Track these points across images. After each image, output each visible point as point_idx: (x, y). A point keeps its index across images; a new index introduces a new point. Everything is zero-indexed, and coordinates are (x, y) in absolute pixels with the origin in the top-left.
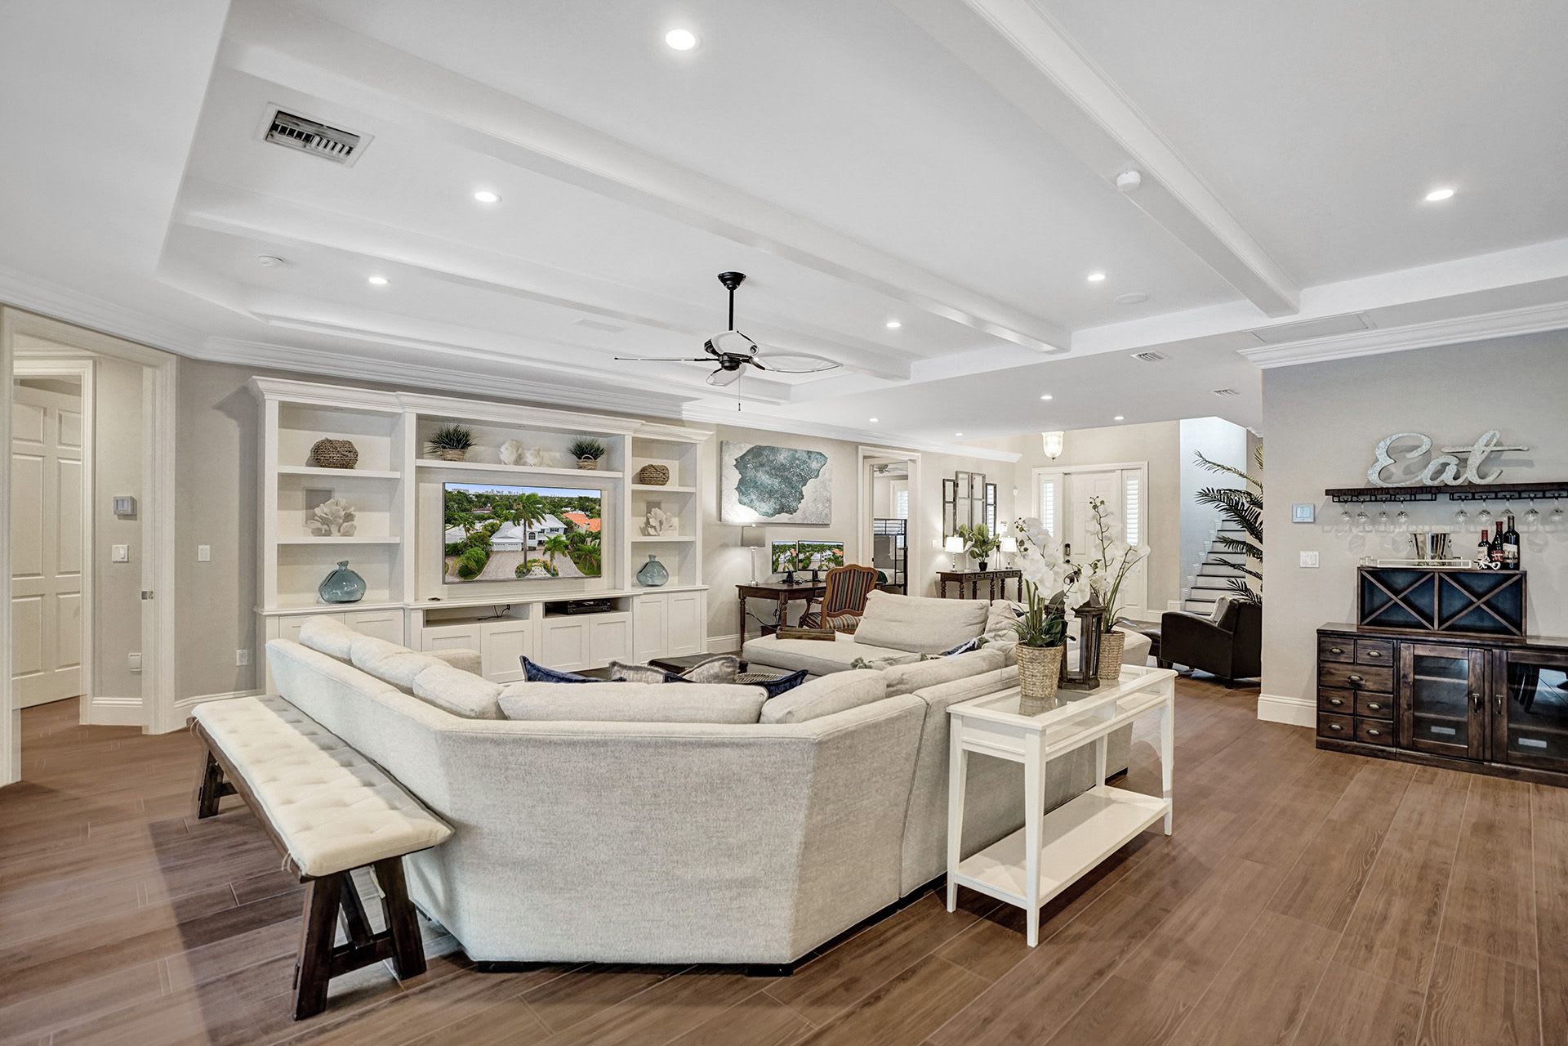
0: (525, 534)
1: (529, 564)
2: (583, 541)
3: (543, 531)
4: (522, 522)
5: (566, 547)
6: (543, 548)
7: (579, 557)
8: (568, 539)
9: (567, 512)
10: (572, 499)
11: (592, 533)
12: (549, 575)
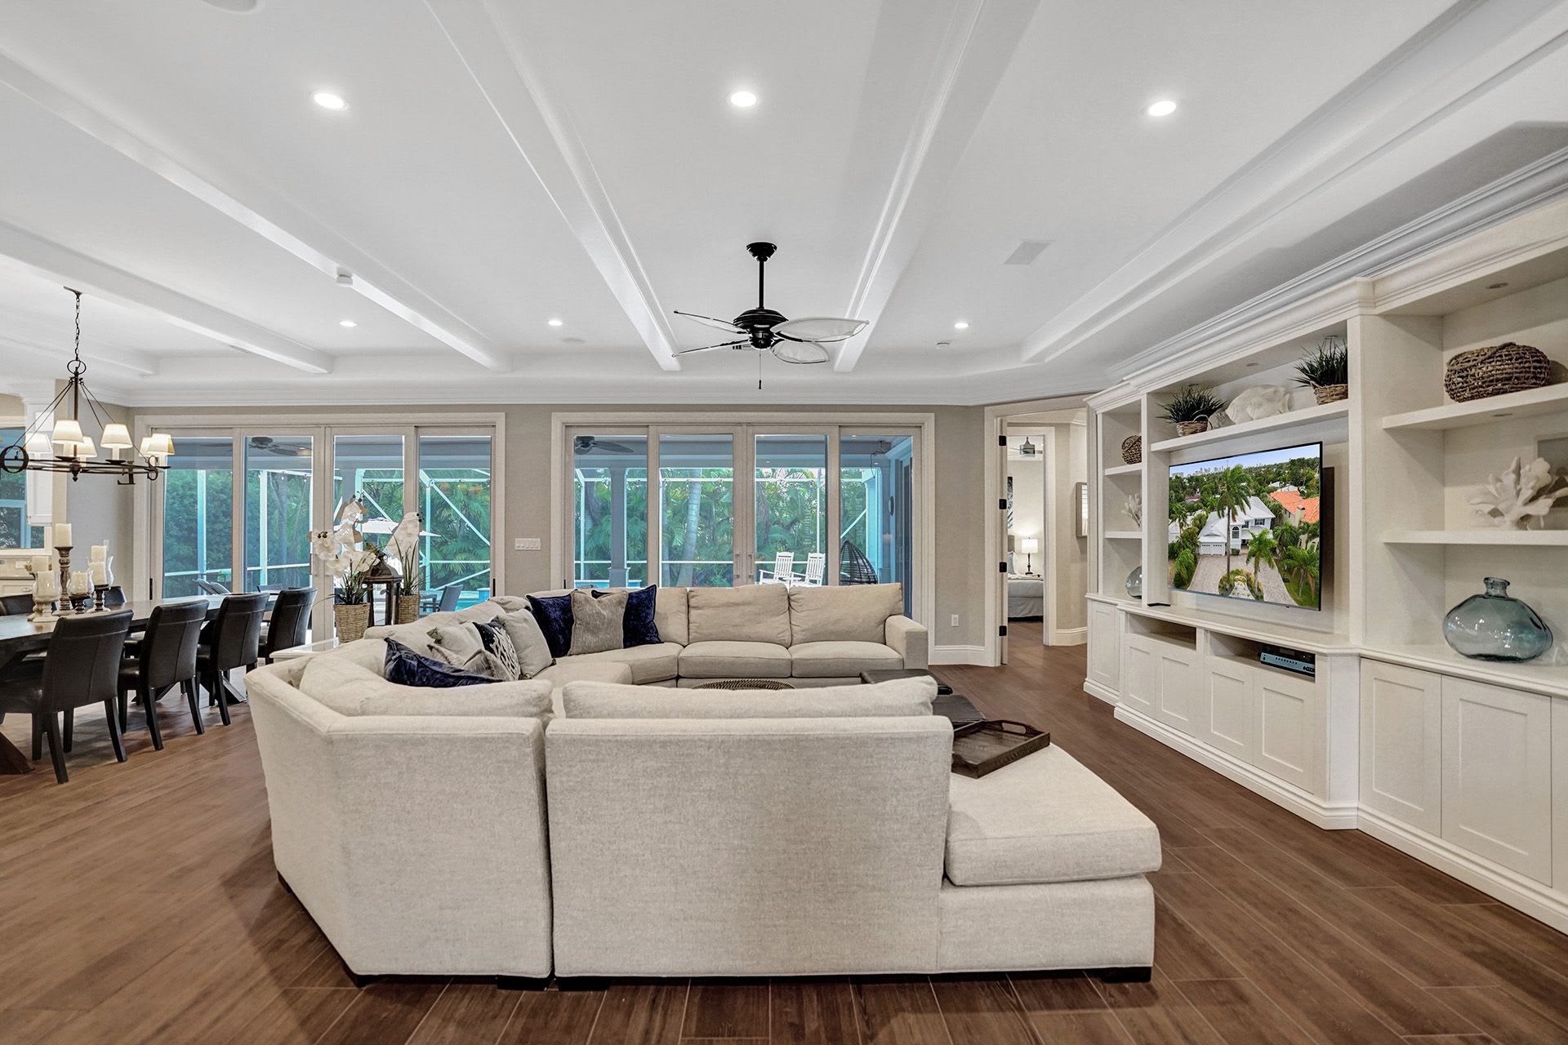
0: (1229, 529)
1: (1232, 577)
2: (1295, 541)
3: (1246, 525)
4: (1226, 511)
5: (1273, 550)
6: (1246, 551)
7: (1290, 570)
8: (1276, 537)
9: (1275, 489)
10: (1280, 466)
11: (1308, 526)
12: (1251, 597)
